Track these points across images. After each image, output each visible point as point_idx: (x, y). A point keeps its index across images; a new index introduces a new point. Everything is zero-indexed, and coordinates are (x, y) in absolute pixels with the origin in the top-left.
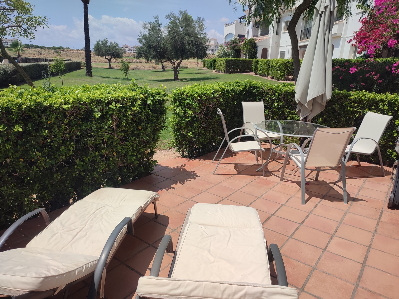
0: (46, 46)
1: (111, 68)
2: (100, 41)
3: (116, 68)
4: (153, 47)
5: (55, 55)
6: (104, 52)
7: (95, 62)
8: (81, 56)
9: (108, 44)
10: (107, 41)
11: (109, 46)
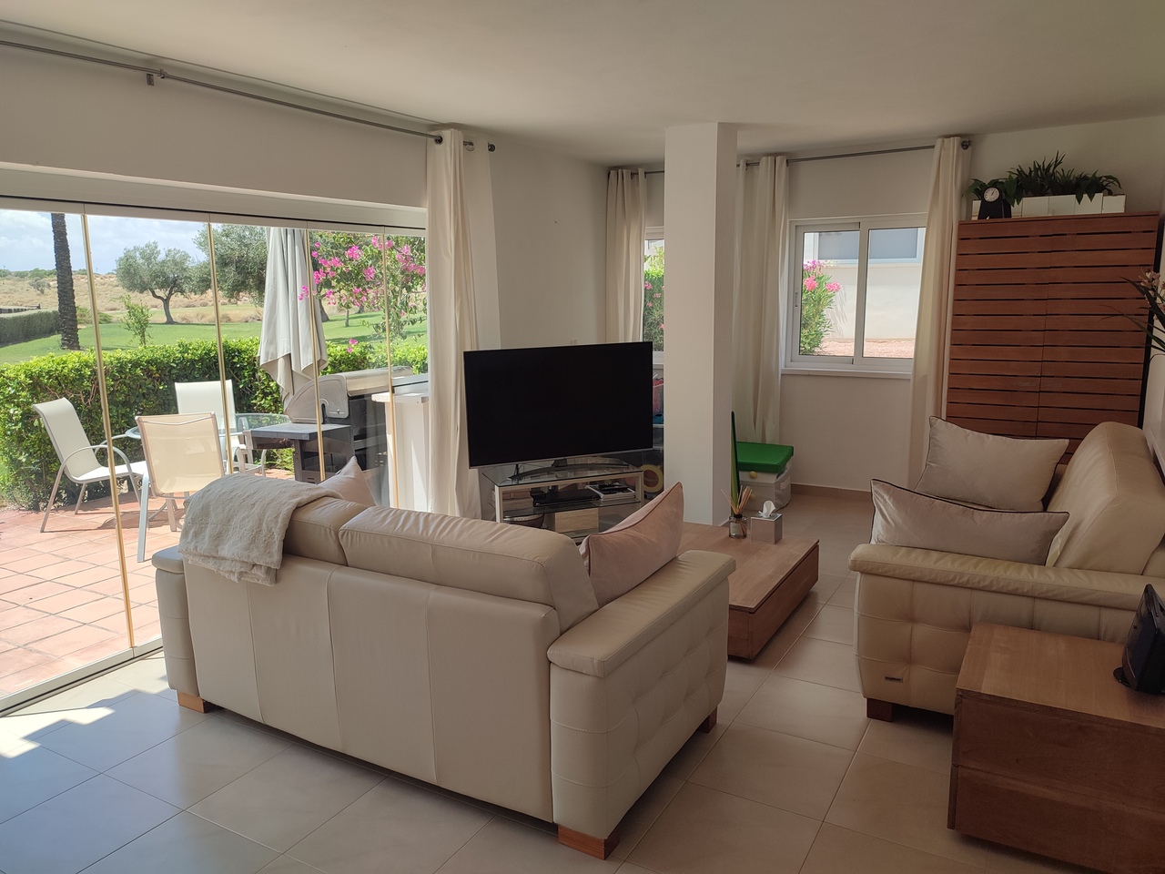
0: (13, 269)
1: (170, 321)
2: (136, 249)
3: (179, 321)
4: (232, 262)
5: (34, 292)
6: (146, 280)
7: (156, 307)
8: (112, 293)
9: (161, 257)
10: (156, 247)
11: (163, 262)
